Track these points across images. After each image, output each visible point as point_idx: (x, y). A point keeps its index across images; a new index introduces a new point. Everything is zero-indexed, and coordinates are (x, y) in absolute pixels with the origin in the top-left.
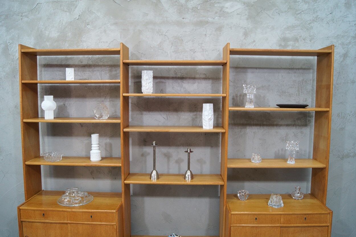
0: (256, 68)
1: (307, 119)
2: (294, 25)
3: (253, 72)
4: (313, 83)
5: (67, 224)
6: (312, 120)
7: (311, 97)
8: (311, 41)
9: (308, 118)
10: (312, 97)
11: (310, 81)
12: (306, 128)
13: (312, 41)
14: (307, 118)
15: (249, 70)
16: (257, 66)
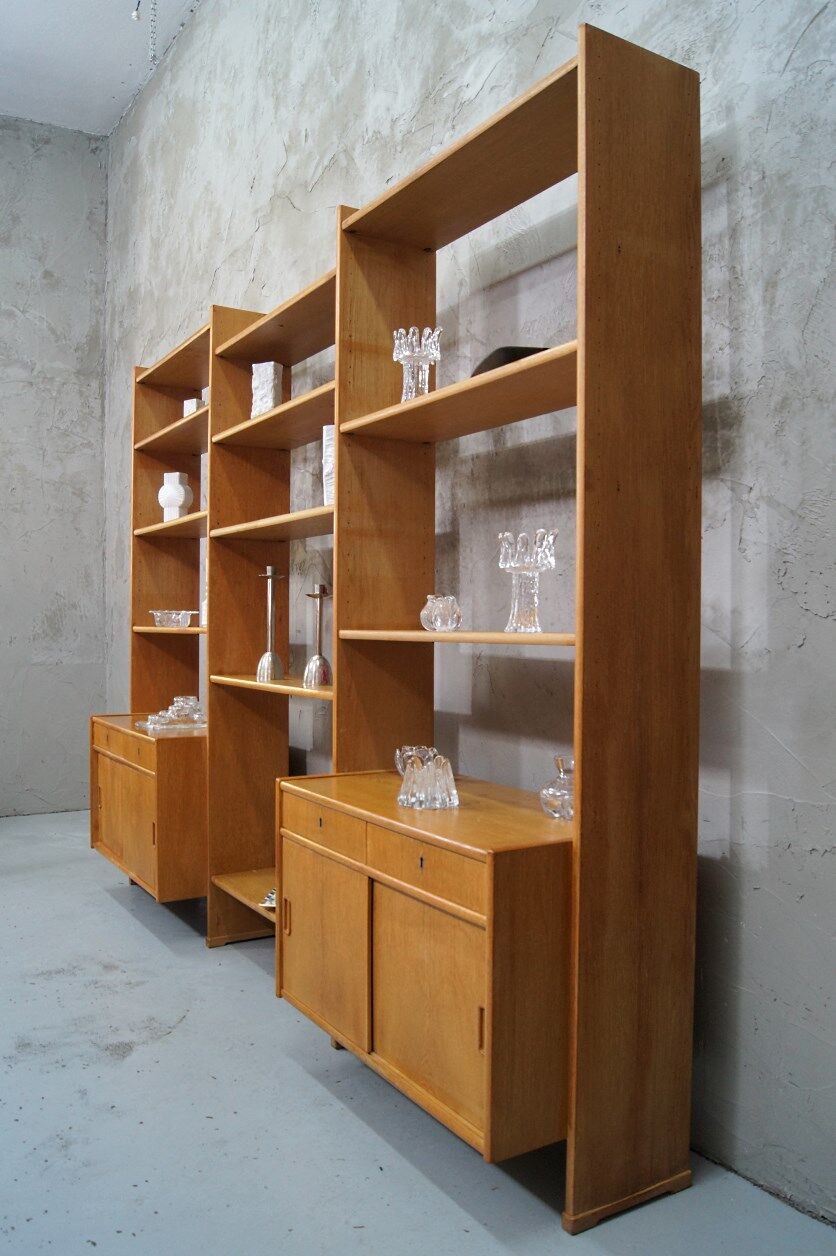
0: (540, 265)
1: (717, 439)
2: (647, 18)
3: (532, 286)
4: (732, 246)
5: (122, 763)
6: (737, 441)
7: (727, 324)
8: (712, 52)
9: (720, 433)
10: (731, 322)
11: (720, 240)
12: (715, 483)
13: (719, 46)
14: (716, 431)
15: (523, 281)
16: (542, 257)
